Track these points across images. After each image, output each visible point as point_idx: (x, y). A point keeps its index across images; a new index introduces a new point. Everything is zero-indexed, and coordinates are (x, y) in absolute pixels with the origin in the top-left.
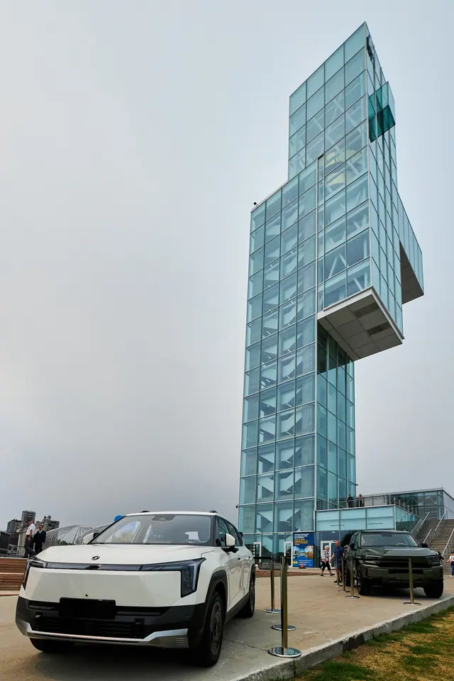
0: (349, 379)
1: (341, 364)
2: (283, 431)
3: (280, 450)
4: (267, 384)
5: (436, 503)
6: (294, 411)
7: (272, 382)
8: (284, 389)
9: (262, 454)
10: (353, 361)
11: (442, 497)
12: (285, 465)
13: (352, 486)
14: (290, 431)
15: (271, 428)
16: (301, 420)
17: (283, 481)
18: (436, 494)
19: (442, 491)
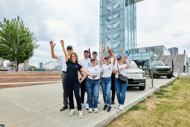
0: (135, 9)
1: (132, 4)
2: (114, 27)
3: (113, 34)
4: (108, 11)
5: (161, 50)
6: (117, 21)
7: (110, 11)
8: (114, 13)
9: (107, 35)
10: (136, 3)
11: (163, 48)
12: (114, 39)
13: (135, 45)
14: (116, 28)
15: (110, 27)
16: (120, 24)
17: (114, 44)
18: (161, 47)
19: (163, 46)
